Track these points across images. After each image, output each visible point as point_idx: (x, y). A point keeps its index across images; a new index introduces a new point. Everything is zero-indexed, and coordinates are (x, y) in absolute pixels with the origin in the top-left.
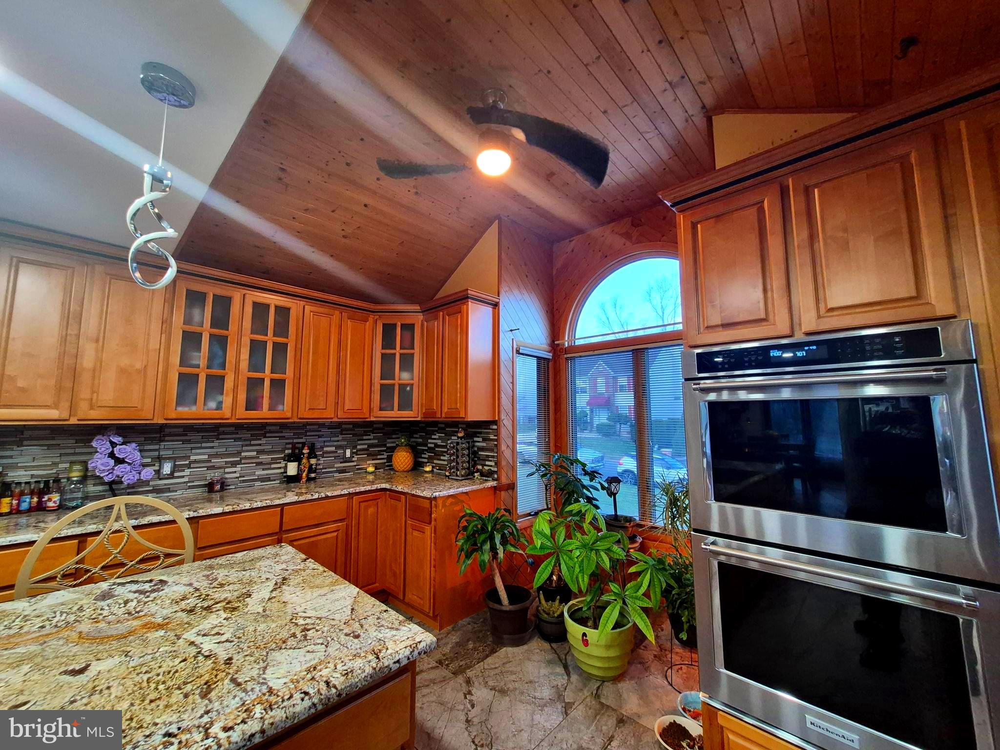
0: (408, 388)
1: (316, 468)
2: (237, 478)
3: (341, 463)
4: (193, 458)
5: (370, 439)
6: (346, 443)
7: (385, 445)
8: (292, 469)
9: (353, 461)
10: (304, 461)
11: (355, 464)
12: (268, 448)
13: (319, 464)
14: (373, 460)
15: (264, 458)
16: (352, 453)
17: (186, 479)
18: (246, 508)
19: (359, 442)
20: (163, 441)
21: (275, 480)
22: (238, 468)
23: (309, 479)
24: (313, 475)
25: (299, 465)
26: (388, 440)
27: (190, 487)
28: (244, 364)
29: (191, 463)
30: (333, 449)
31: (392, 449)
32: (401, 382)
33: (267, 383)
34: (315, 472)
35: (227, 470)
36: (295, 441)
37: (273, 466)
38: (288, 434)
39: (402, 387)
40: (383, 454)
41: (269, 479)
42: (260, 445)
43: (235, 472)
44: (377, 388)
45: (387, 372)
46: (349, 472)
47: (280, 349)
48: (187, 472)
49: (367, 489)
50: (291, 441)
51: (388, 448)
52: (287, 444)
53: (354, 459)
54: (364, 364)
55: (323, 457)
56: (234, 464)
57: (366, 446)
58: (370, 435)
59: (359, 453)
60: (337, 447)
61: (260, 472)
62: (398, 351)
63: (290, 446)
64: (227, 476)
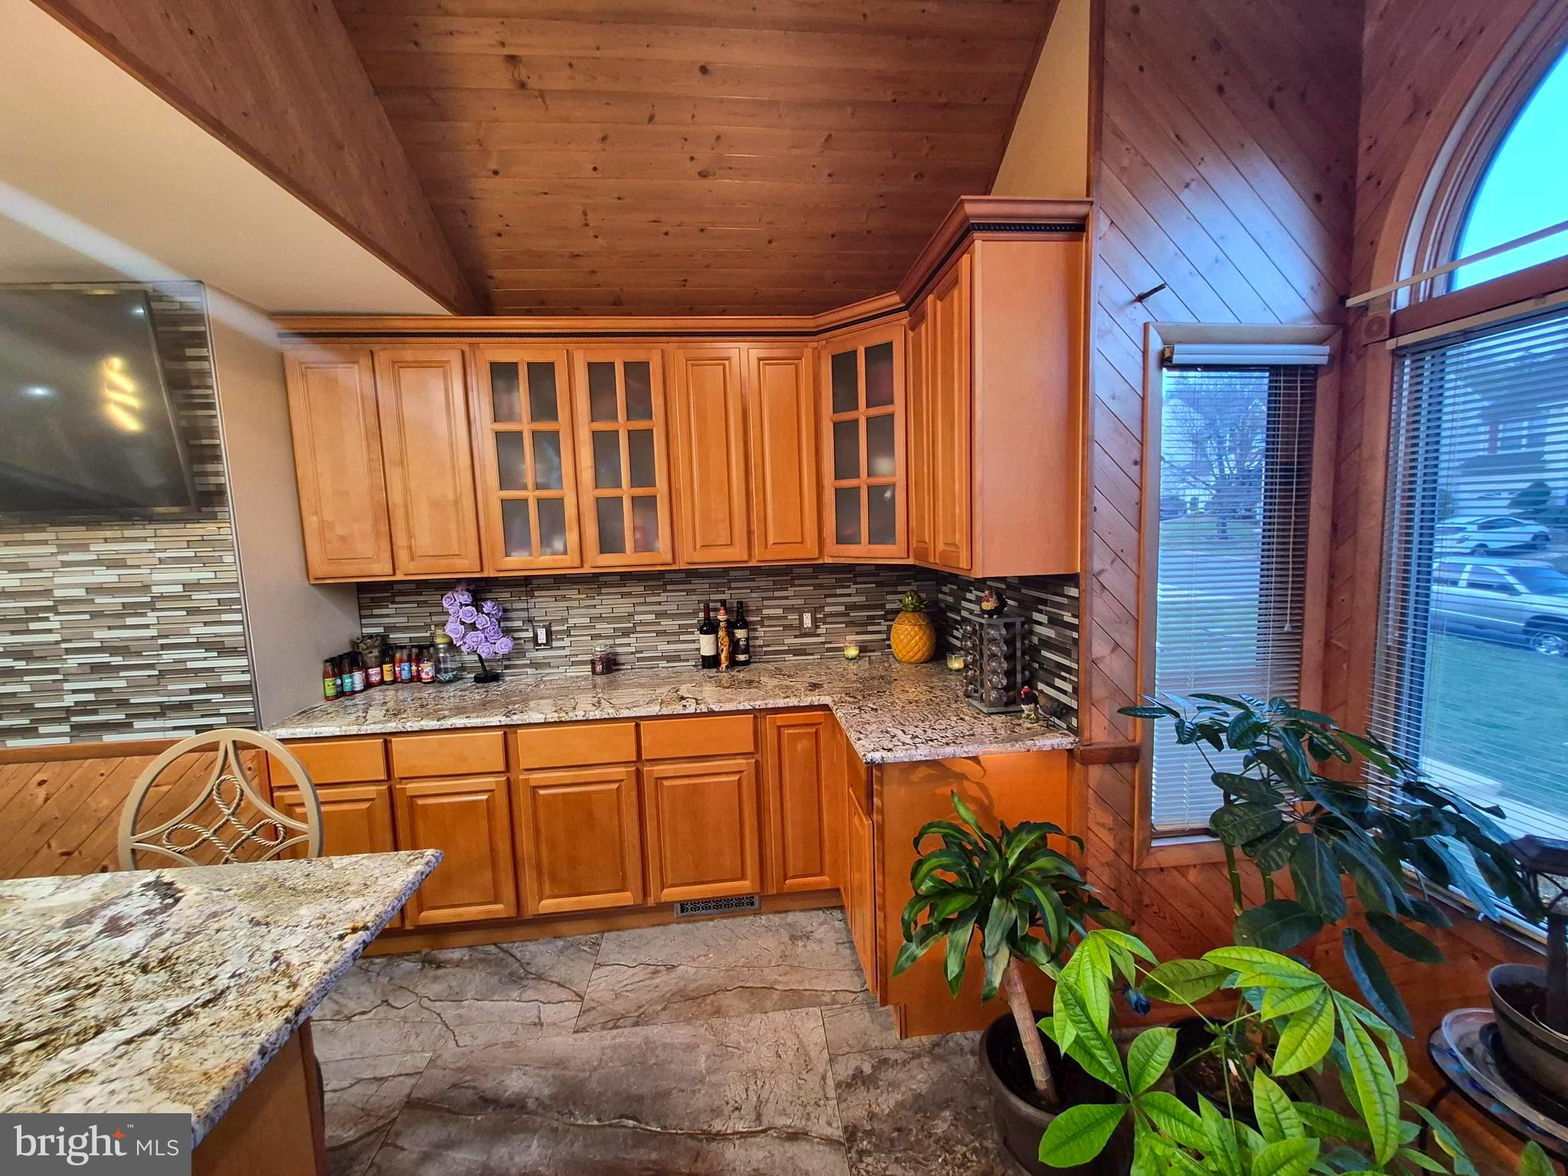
0: (888, 494)
1: (747, 645)
2: (632, 653)
3: (796, 637)
4: (571, 622)
5: (849, 595)
6: (802, 602)
7: (882, 607)
8: (706, 645)
9: (819, 635)
10: (721, 633)
11: (822, 639)
12: (671, 608)
13: (756, 638)
14: (857, 633)
15: (667, 624)
16: (814, 620)
17: (567, 652)
18: (578, 718)
19: (829, 600)
20: (533, 597)
21: (688, 660)
22: (631, 640)
23: (733, 663)
24: (742, 658)
25: (717, 639)
26: (889, 597)
27: (573, 664)
28: (587, 475)
29: (569, 629)
30: (780, 611)
31: (894, 614)
32: (874, 481)
33: (627, 505)
34: (746, 651)
35: (618, 641)
36: (713, 597)
37: (682, 638)
38: (702, 585)
39: (875, 491)
40: (879, 624)
41: (677, 659)
42: (659, 603)
43: (629, 645)
44: (829, 496)
45: (845, 466)
46: (813, 654)
47: (641, 442)
48: (567, 642)
49: (790, 705)
50: (706, 597)
51: (888, 612)
52: (699, 602)
53: (819, 631)
54: (800, 451)
55: (763, 626)
56: (626, 633)
57: (842, 608)
58: (849, 587)
59: (828, 620)
60: (786, 609)
61: (664, 647)
62: (862, 413)
63: (702, 606)
64: (619, 650)
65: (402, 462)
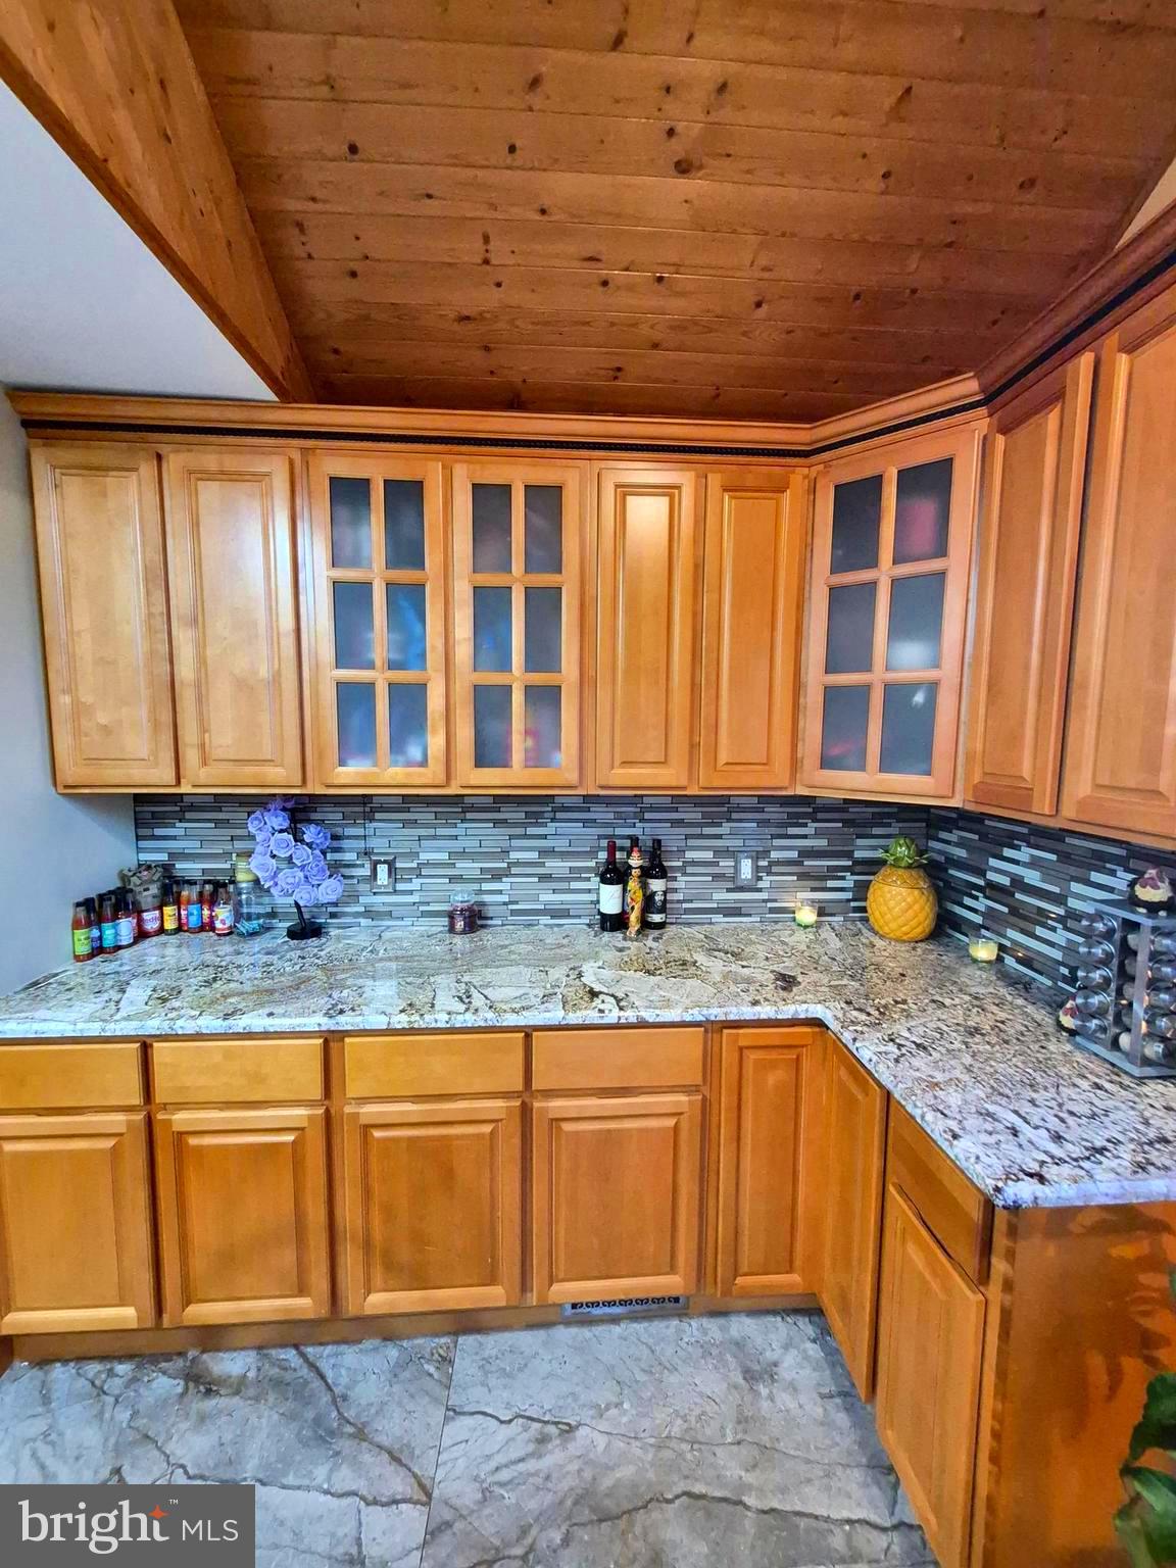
0: (919, 698)
1: (665, 901)
2: (505, 904)
3: (729, 890)
4: (424, 857)
5: (805, 837)
6: (740, 843)
7: (849, 855)
8: (610, 899)
9: (760, 890)
10: (633, 885)
11: (764, 896)
12: (561, 844)
13: (675, 890)
14: (814, 890)
15: (555, 865)
16: (757, 869)
17: (415, 898)
19: (777, 842)
20: (372, 820)
21: (579, 917)
22: (504, 885)
23: (646, 925)
24: (657, 918)
25: (625, 890)
26: (860, 842)
27: (424, 914)
28: (463, 652)
29: (420, 866)
30: (709, 855)
31: (873, 866)
32: (891, 676)
33: (518, 697)
34: (662, 910)
35: (486, 886)
36: (618, 831)
37: (574, 885)
38: (600, 813)
39: (896, 694)
40: (843, 878)
41: (565, 914)
42: (545, 837)
43: (500, 892)
44: (814, 699)
45: (847, 650)
46: (750, 915)
47: (544, 605)
48: (416, 884)
49: (763, 1016)
50: (609, 831)
51: (857, 862)
52: (600, 837)
53: (761, 884)
54: (773, 629)
55: (685, 874)
56: (497, 876)
57: (794, 854)
58: (805, 825)
59: (775, 869)
60: (717, 852)
61: (547, 897)
62: (885, 572)
63: (604, 843)
64: (487, 898)
65: (196, 621)
